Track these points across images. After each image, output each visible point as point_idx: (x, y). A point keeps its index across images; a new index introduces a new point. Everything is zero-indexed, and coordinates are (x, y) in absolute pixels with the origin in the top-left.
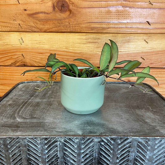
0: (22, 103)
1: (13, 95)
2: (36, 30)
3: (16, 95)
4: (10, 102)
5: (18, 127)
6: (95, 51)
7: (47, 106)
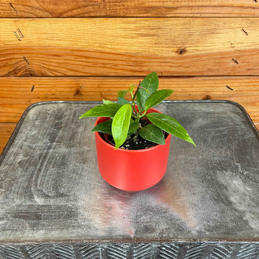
0: (39, 158)
1: (23, 139)
2: (42, 14)
3: (27, 138)
4: (20, 158)
5: (38, 217)
6: (152, 50)
7: (78, 164)
